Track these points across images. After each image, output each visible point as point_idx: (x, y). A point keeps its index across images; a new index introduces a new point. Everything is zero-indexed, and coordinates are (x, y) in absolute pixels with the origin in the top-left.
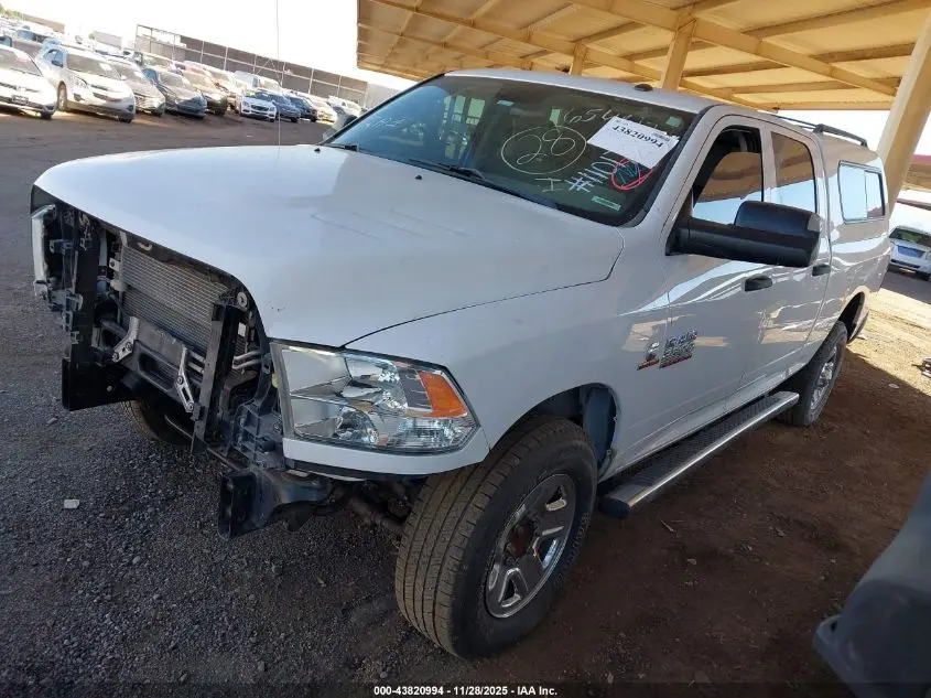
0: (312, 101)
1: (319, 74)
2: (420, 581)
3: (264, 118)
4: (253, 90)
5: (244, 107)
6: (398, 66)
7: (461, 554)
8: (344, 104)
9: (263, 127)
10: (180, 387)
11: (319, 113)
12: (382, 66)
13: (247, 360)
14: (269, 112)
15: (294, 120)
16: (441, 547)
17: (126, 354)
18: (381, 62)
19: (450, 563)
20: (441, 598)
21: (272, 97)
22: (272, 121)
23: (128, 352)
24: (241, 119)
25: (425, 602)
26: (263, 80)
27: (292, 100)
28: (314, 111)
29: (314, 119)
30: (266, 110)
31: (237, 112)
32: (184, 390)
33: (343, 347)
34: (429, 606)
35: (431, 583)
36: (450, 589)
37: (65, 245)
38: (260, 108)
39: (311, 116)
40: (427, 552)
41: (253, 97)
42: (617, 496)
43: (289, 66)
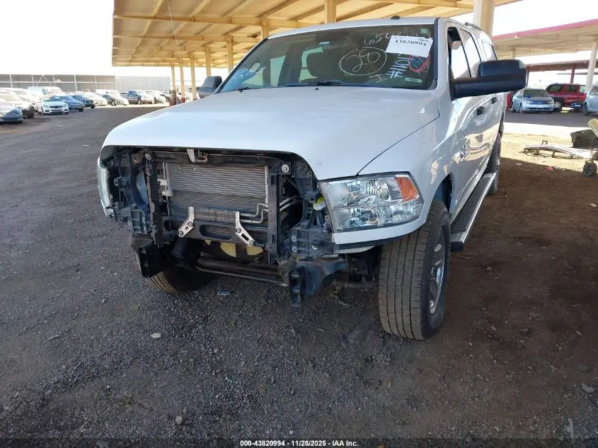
0: (88, 95)
1: (79, 78)
2: (399, 300)
3: (60, 113)
4: (47, 97)
5: (45, 109)
6: (141, 59)
7: (420, 277)
8: (107, 93)
9: (63, 118)
10: (240, 235)
11: (95, 102)
12: (130, 61)
13: (286, 203)
14: (63, 108)
15: (81, 110)
16: (407, 277)
17: (189, 230)
18: (129, 59)
19: (415, 284)
20: (413, 304)
21: (62, 98)
22: (67, 113)
23: (190, 228)
24: (46, 117)
25: (404, 311)
26: (49, 89)
27: (74, 97)
28: (92, 101)
29: (93, 107)
30: (61, 107)
31: (40, 113)
32: (243, 235)
33: (357, 175)
34: (406, 312)
35: (406, 299)
36: (418, 298)
37: (124, 179)
38: (56, 107)
39: (90, 105)
40: (399, 283)
41: (48, 101)
42: (453, 239)
43: (58, 77)
